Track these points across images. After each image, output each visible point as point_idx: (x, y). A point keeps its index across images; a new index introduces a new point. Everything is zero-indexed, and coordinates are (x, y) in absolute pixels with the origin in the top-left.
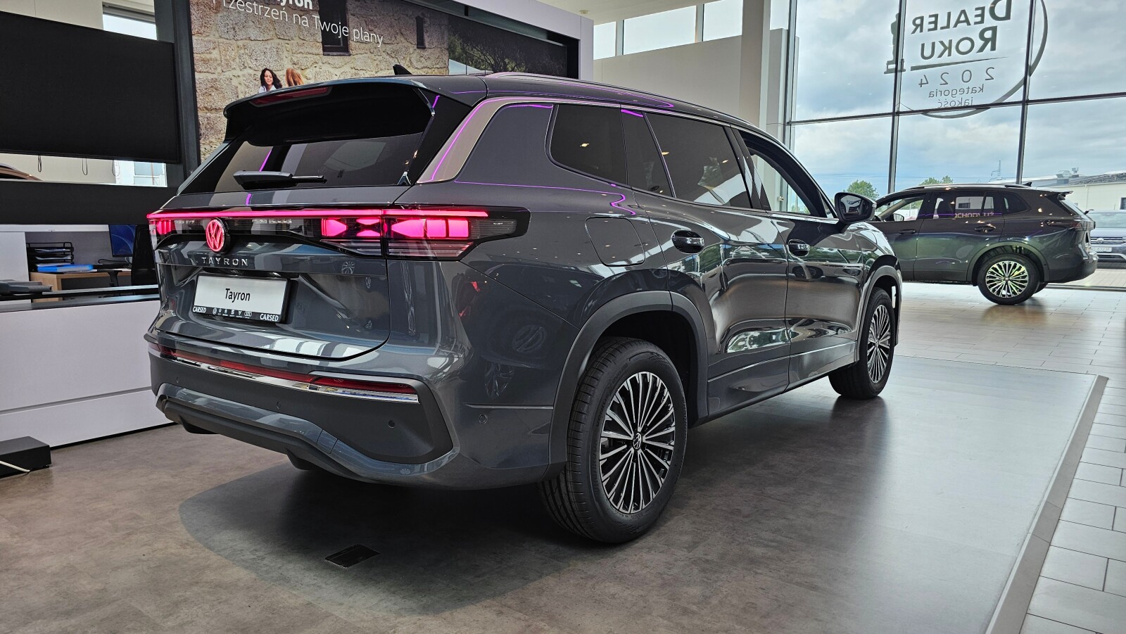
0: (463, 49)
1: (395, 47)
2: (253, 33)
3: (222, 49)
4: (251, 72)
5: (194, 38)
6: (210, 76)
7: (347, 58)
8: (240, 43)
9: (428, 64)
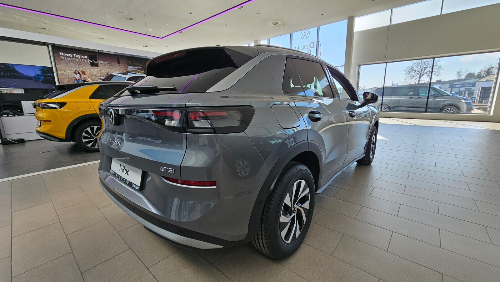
0: (132, 63)
1: (111, 64)
2: (72, 64)
3: (64, 67)
4: (72, 71)
5: (57, 66)
6: (62, 73)
7: (98, 67)
8: (69, 66)
9: (122, 67)
